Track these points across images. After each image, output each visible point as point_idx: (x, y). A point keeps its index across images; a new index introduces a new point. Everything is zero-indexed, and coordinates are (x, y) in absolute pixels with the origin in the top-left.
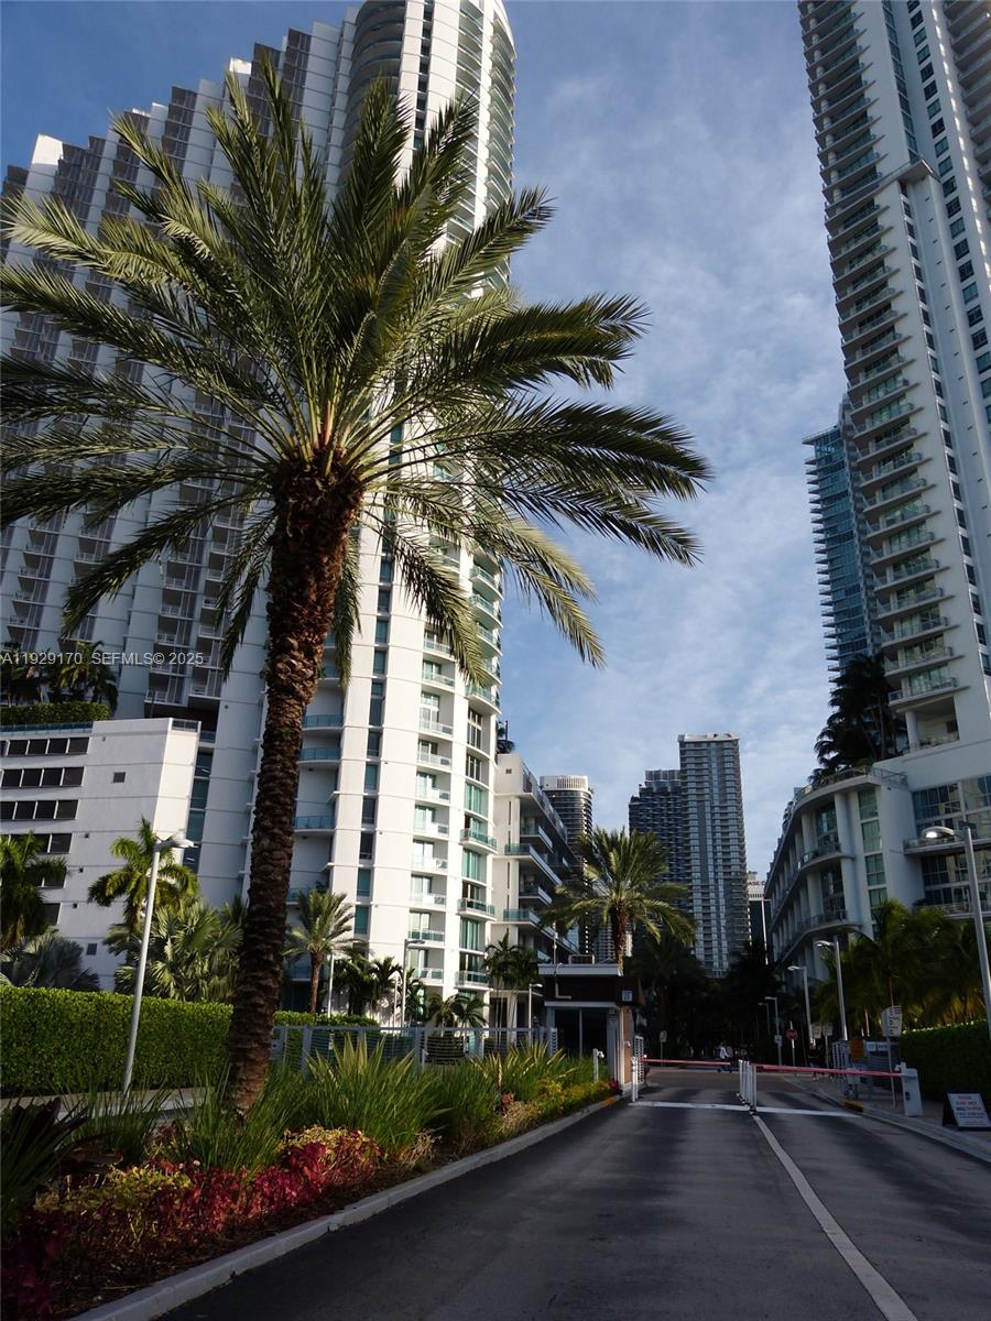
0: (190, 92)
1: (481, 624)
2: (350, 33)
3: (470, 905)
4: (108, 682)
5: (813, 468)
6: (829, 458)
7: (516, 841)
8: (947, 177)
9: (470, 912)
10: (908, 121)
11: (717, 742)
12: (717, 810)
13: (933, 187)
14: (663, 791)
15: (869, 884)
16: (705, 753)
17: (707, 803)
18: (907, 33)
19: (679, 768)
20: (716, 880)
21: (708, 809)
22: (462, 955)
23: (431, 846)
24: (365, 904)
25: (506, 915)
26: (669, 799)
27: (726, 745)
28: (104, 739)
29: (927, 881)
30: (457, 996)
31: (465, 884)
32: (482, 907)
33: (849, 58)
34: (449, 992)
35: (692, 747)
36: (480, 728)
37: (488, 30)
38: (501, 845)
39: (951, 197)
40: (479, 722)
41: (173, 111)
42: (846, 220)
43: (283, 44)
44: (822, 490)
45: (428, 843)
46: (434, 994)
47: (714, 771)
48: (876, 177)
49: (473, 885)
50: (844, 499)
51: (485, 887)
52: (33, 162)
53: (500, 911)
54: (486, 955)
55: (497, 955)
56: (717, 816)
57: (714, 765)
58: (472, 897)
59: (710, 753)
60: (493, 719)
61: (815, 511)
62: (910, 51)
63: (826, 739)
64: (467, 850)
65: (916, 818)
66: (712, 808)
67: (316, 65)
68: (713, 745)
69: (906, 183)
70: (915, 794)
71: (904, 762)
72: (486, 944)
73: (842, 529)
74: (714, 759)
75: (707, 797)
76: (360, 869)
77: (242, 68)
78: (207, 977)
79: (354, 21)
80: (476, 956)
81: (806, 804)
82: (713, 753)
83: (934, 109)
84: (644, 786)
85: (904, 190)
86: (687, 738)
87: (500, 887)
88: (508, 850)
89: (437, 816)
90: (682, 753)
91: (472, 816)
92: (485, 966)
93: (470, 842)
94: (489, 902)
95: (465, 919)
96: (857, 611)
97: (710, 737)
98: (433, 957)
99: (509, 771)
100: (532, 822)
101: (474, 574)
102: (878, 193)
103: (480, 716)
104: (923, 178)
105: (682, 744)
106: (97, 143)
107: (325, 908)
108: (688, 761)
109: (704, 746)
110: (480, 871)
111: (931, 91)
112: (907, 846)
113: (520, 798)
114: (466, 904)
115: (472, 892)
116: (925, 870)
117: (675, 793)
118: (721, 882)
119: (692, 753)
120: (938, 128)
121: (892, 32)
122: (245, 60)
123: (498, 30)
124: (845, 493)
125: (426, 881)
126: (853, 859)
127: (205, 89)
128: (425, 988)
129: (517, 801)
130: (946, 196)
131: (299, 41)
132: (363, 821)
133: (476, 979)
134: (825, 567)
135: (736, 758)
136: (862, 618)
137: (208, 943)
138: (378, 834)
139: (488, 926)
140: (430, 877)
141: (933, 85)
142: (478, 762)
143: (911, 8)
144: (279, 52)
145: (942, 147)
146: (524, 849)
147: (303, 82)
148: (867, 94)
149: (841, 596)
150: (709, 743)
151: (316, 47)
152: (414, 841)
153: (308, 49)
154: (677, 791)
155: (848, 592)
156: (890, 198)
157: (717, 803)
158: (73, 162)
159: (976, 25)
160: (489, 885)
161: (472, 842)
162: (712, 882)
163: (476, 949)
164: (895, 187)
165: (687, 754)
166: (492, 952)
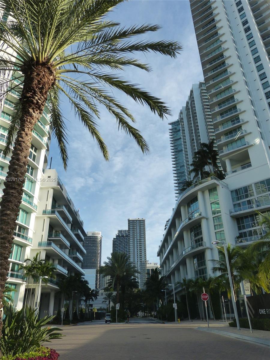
5: (171, 131)
6: (176, 129)
7: (49, 208)
11: (139, 220)
12: (138, 240)
14: (123, 236)
15: (215, 229)
16: (135, 224)
17: (136, 238)
19: (128, 229)
20: (138, 261)
21: (136, 240)
25: (40, 244)
26: (124, 238)
27: (141, 221)
32: (26, 239)
35: (132, 222)
38: (41, 209)
44: (173, 137)
47: (138, 229)
49: (21, 226)
50: (180, 140)
51: (28, 229)
53: (36, 242)
54: (25, 264)
56: (138, 242)
57: (138, 227)
59: (137, 224)
60: (43, 151)
61: (171, 143)
68: (138, 221)
70: (232, 192)
72: (26, 258)
73: (179, 149)
74: (138, 225)
75: (136, 237)
82: (138, 224)
84: (117, 234)
86: (130, 219)
88: (45, 212)
90: (129, 223)
94: (30, 236)
96: (183, 172)
97: (137, 219)
99: (49, 177)
103: (36, 149)
105: (129, 221)
108: (130, 228)
109: (135, 222)
113: (54, 189)
115: (19, 229)
117: (126, 237)
118: (139, 262)
119: (132, 224)
124: (180, 138)
126: (207, 218)
129: (52, 190)
133: (17, 277)
134: (174, 160)
135: (144, 225)
136: (185, 174)
139: (28, 248)
142: (32, 169)
146: (53, 213)
149: (179, 168)
150: (136, 221)
155: (181, 167)
157: (138, 238)
162: (136, 262)
163: (20, 261)
165: (130, 224)
166: (30, 263)
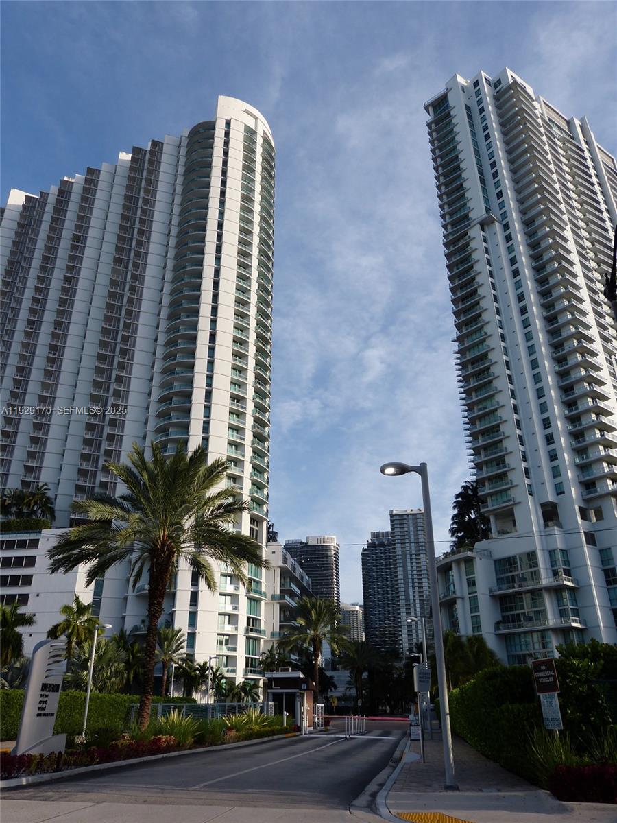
0: (97, 170)
1: (258, 471)
2: (185, 142)
3: (251, 630)
4: (49, 505)
7: (278, 592)
8: (504, 222)
9: (251, 634)
10: (485, 191)
11: (413, 514)
12: (414, 556)
13: (498, 227)
14: (382, 544)
15: (471, 613)
16: (405, 521)
17: (408, 552)
18: (483, 144)
19: (390, 530)
20: (415, 600)
21: (408, 556)
22: (247, 659)
23: (229, 597)
24: (193, 632)
25: (272, 635)
26: (385, 550)
27: (418, 516)
28: (48, 540)
29: (502, 611)
30: (243, 682)
31: (249, 618)
32: (258, 631)
33: (453, 155)
34: (239, 679)
35: (398, 518)
36: (257, 529)
37: (259, 141)
38: (269, 595)
39: (508, 232)
40: (257, 526)
41: (87, 180)
42: (454, 242)
43: (148, 147)
45: (228, 595)
46: (231, 681)
47: (412, 533)
48: (469, 220)
49: (253, 619)
51: (260, 620)
52: (8, 203)
53: (268, 632)
54: (261, 657)
55: (267, 658)
56: (414, 560)
57: (411, 529)
58: (253, 626)
59: (408, 521)
60: (265, 524)
62: (485, 153)
63: (455, 526)
64: (250, 599)
65: (496, 574)
66: (411, 555)
67: (166, 159)
68: (411, 517)
69: (483, 224)
70: (495, 561)
71: (490, 543)
72: (261, 651)
74: (411, 525)
75: (407, 549)
76: (190, 612)
77: (125, 157)
78: (109, 678)
79: (187, 136)
80: (255, 659)
81: (441, 566)
82: (411, 521)
83: (498, 185)
84: (370, 542)
85: (483, 229)
86: (394, 512)
87: (269, 619)
88: (273, 597)
89: (233, 581)
90: (392, 521)
91: (253, 579)
92: (259, 664)
93: (251, 595)
94: (262, 627)
95: (248, 638)
97: (408, 511)
98: (230, 660)
99: (274, 553)
100: (288, 580)
101: (253, 443)
102: (470, 229)
103: (257, 522)
104: (492, 222)
105: (392, 516)
106: (44, 195)
107: (170, 637)
108: (395, 526)
109: (405, 517)
110: (257, 611)
111: (495, 175)
112: (491, 591)
113: (280, 567)
114: (248, 630)
115: (253, 623)
116: (501, 604)
117: (389, 546)
118: (417, 601)
119: (398, 522)
120: (500, 195)
121: (475, 142)
122: (127, 153)
123: (266, 140)
125: (227, 617)
126: (463, 599)
127: (105, 168)
128: (226, 678)
129: (279, 569)
130: (505, 231)
131: (157, 145)
132: (192, 585)
133: (254, 672)
137: (110, 660)
138: (200, 592)
139: (262, 641)
140: (229, 615)
141: (496, 172)
143: (484, 131)
144: (146, 151)
145: (502, 205)
146: (282, 597)
147: (159, 168)
148: (463, 175)
150: (408, 515)
151: (166, 148)
152: (220, 595)
153: (162, 150)
154: (390, 544)
156: (475, 232)
157: (413, 552)
158: (31, 205)
159: (517, 141)
160: (262, 618)
161: (252, 594)
162: (412, 601)
163: (255, 655)
164: (478, 227)
165: (395, 522)
166: (264, 656)
